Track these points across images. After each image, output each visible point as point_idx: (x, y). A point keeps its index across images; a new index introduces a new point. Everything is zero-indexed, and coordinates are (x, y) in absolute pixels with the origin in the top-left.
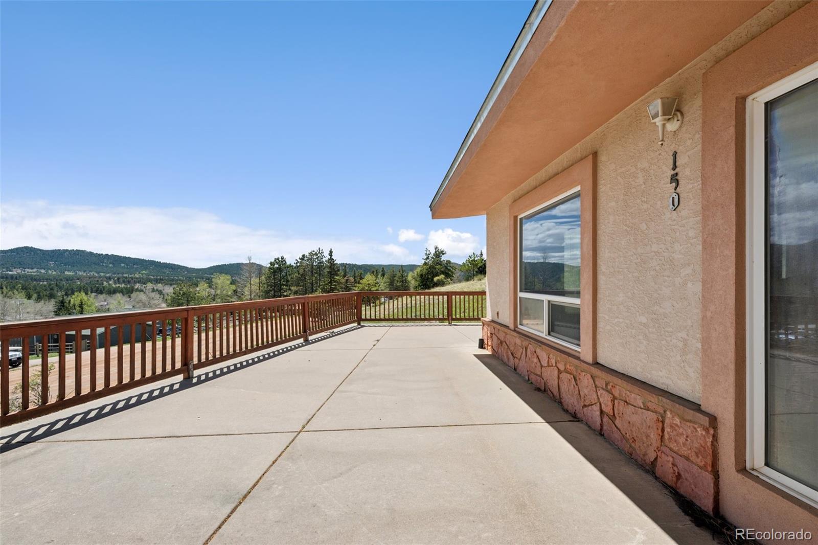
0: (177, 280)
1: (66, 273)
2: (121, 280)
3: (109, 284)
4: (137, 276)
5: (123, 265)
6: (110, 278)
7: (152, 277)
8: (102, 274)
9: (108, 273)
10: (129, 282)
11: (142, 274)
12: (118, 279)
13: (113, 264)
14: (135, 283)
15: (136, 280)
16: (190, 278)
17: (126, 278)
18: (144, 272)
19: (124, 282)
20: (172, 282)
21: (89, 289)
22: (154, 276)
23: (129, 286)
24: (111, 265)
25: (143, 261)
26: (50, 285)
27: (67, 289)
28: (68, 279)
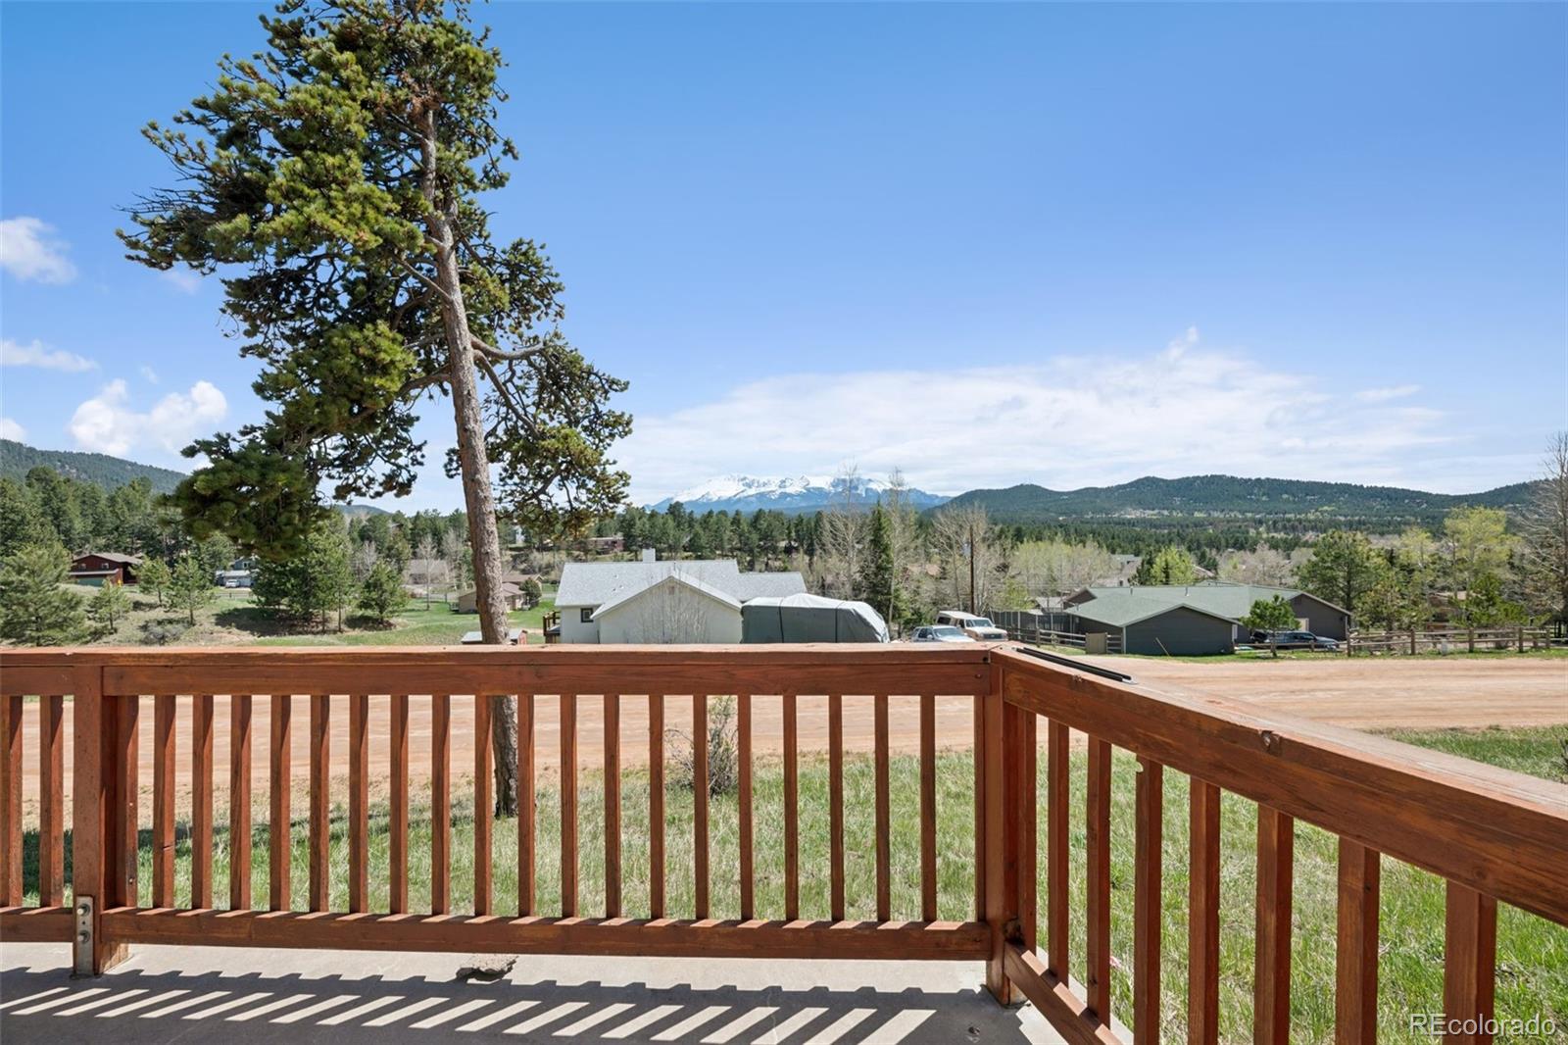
0: (1400, 523)
1: (1197, 514)
2: (1280, 525)
3: (1258, 533)
4: (1311, 517)
5: (1285, 496)
6: (1260, 522)
7: (1342, 519)
8: (1249, 515)
9: (1260, 512)
10: (1294, 529)
11: (1322, 512)
12: (1275, 523)
13: (1268, 495)
14: (1306, 530)
15: (1307, 524)
16: (1434, 518)
17: (1289, 520)
18: (1326, 508)
19: (1285, 528)
20: (1385, 529)
21: (1223, 541)
22: (1345, 516)
23: (1292, 536)
24: (1264, 498)
25: (1326, 485)
26: (1169, 534)
27: (1191, 541)
28: (1198, 524)
